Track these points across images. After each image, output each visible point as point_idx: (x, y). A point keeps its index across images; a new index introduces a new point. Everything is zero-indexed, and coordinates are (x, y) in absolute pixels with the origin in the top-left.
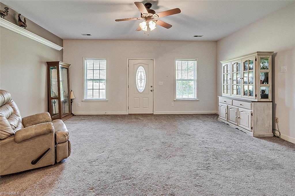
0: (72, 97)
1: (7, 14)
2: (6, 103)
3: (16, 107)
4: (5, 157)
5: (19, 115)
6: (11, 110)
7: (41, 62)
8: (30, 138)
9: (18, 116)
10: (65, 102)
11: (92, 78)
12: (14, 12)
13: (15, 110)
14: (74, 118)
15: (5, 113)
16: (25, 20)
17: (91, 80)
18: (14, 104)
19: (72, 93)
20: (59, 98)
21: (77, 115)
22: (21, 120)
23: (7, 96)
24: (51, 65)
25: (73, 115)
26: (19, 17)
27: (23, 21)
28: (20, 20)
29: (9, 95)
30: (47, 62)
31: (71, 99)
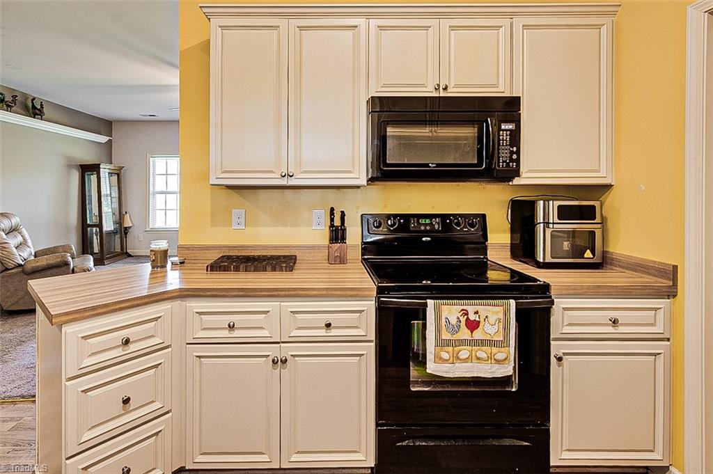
0: (127, 223)
1: (15, 104)
2: (14, 230)
3: (27, 236)
4: (12, 290)
5: (31, 247)
6: (20, 239)
7: (70, 166)
8: (42, 270)
9: (29, 247)
10: (114, 233)
11: (165, 190)
12: (25, 96)
13: (25, 239)
14: (129, 260)
15: (13, 242)
16: (41, 105)
17: (162, 193)
18: (24, 231)
19: (127, 217)
20: (100, 225)
21: (136, 256)
22: (33, 254)
23: (15, 221)
24: (88, 169)
25: (130, 256)
26: (32, 102)
27: (39, 107)
28: (34, 107)
29: (18, 219)
30: (80, 165)
31: (126, 228)
